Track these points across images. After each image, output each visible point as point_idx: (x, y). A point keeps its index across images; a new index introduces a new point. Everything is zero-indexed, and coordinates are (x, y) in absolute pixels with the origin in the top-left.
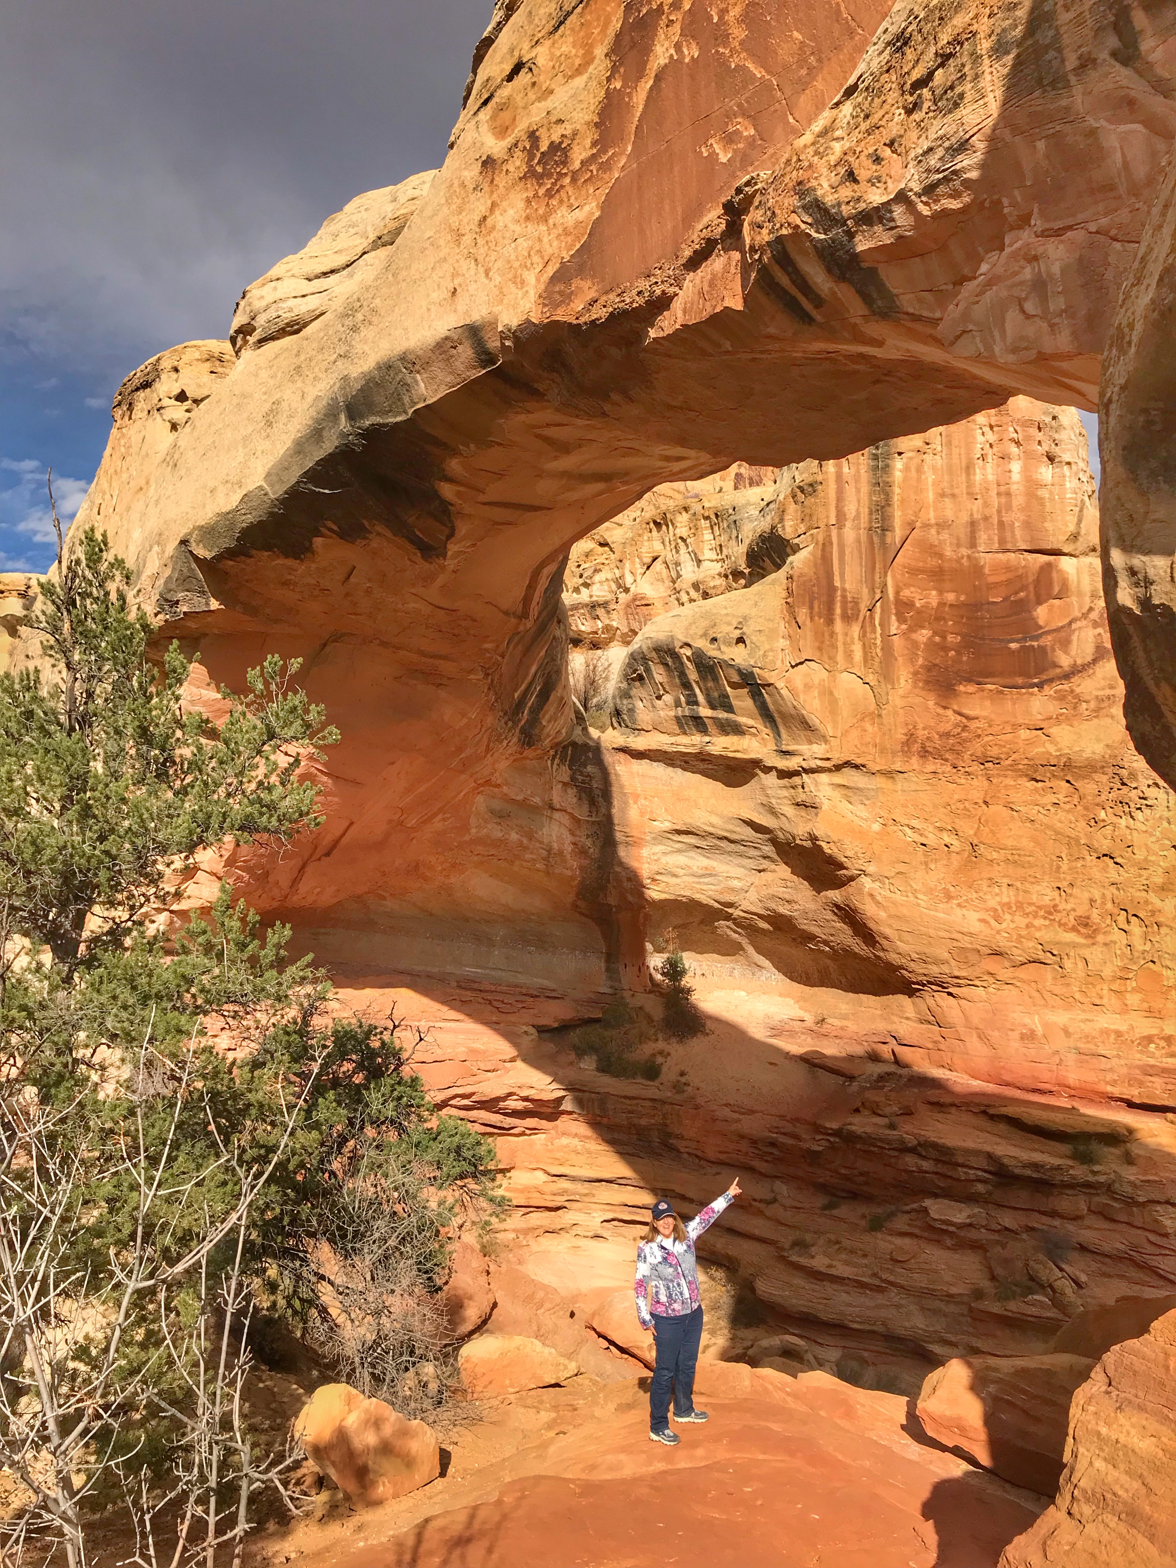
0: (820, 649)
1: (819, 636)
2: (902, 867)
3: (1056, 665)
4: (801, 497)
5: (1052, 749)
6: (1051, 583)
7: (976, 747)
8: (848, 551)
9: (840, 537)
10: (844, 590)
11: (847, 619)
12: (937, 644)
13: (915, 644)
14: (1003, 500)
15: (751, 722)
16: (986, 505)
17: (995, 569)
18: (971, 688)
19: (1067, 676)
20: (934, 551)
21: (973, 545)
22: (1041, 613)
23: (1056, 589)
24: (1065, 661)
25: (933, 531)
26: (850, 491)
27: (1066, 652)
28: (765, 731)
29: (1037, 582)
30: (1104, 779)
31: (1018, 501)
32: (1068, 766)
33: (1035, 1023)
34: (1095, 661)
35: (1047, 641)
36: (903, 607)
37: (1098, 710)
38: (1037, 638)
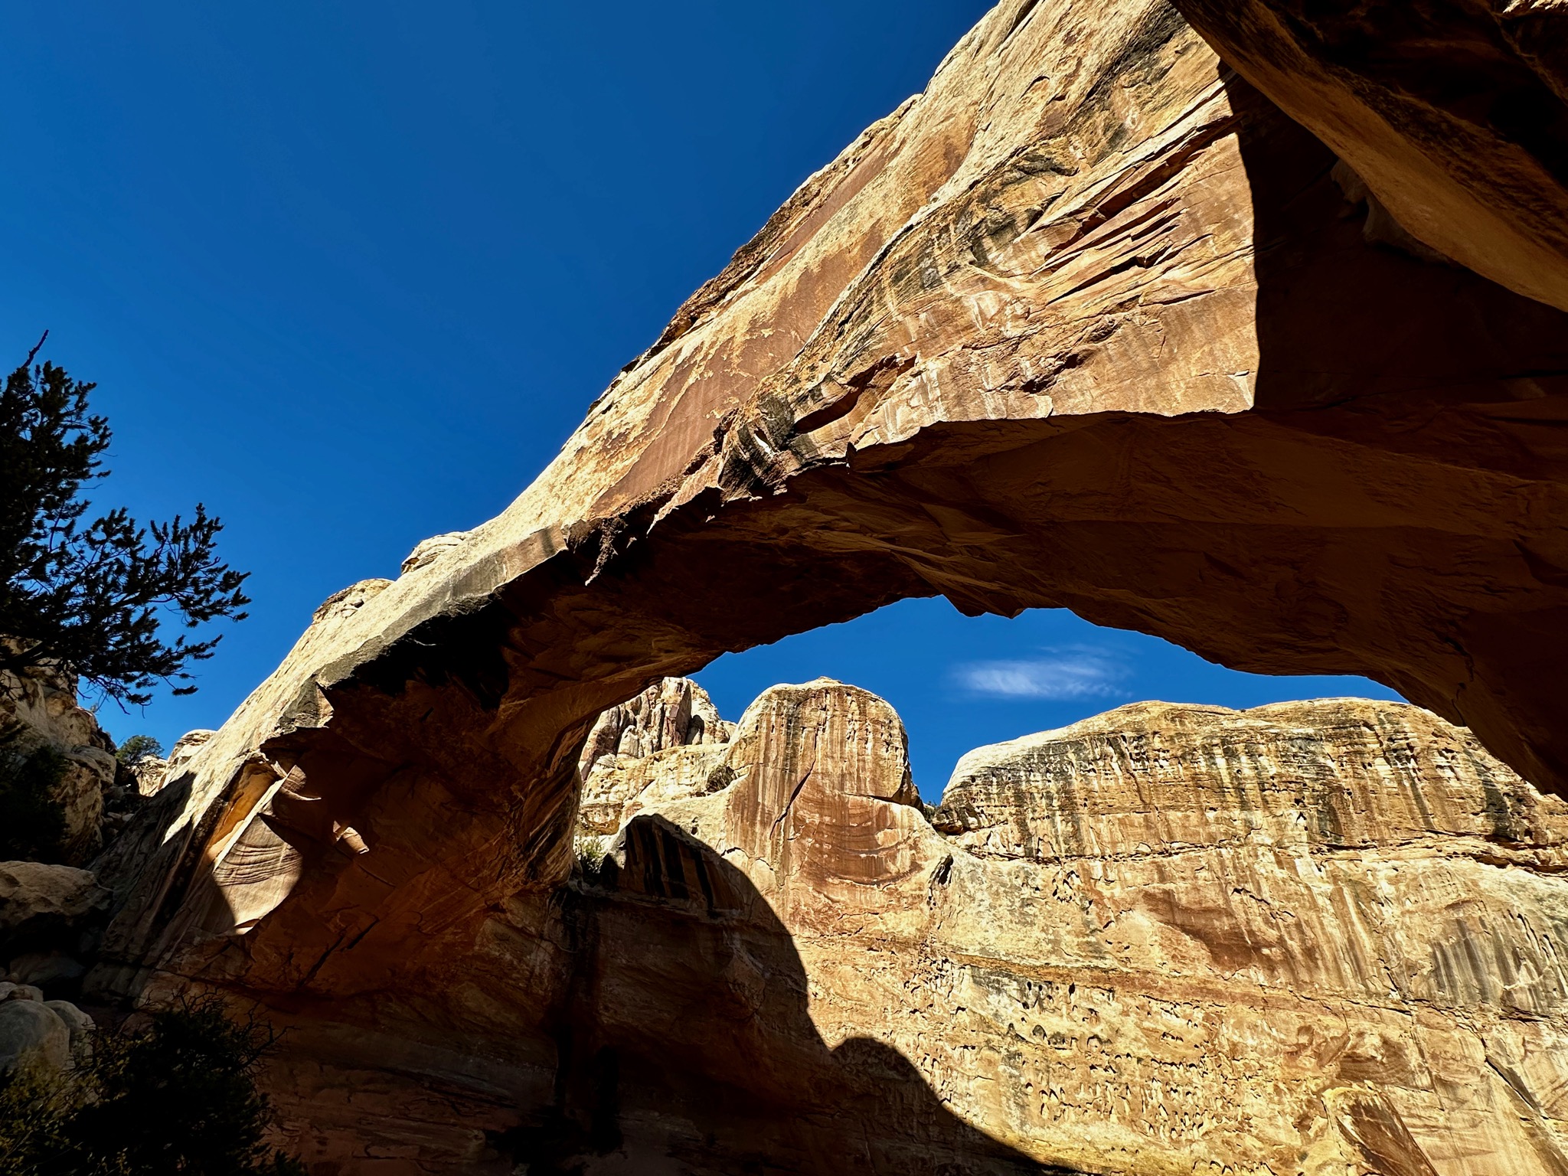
0: (745, 841)
1: (745, 832)
3: (887, 871)
4: (744, 745)
5: (884, 928)
6: (885, 819)
7: (836, 922)
8: (768, 781)
9: (764, 770)
10: (763, 805)
11: (764, 824)
12: (816, 849)
13: (803, 846)
14: (861, 764)
15: (693, 890)
16: (851, 765)
17: (854, 806)
18: (837, 881)
19: (894, 879)
20: (819, 789)
21: (842, 788)
22: (880, 836)
23: (889, 823)
24: (893, 869)
25: (820, 777)
26: (774, 744)
27: (894, 864)
28: (702, 897)
29: (878, 817)
30: (915, 952)
31: (869, 766)
32: (894, 941)
33: (866, 1149)
34: (911, 871)
35: (882, 854)
36: (799, 822)
37: (912, 904)
38: (877, 852)
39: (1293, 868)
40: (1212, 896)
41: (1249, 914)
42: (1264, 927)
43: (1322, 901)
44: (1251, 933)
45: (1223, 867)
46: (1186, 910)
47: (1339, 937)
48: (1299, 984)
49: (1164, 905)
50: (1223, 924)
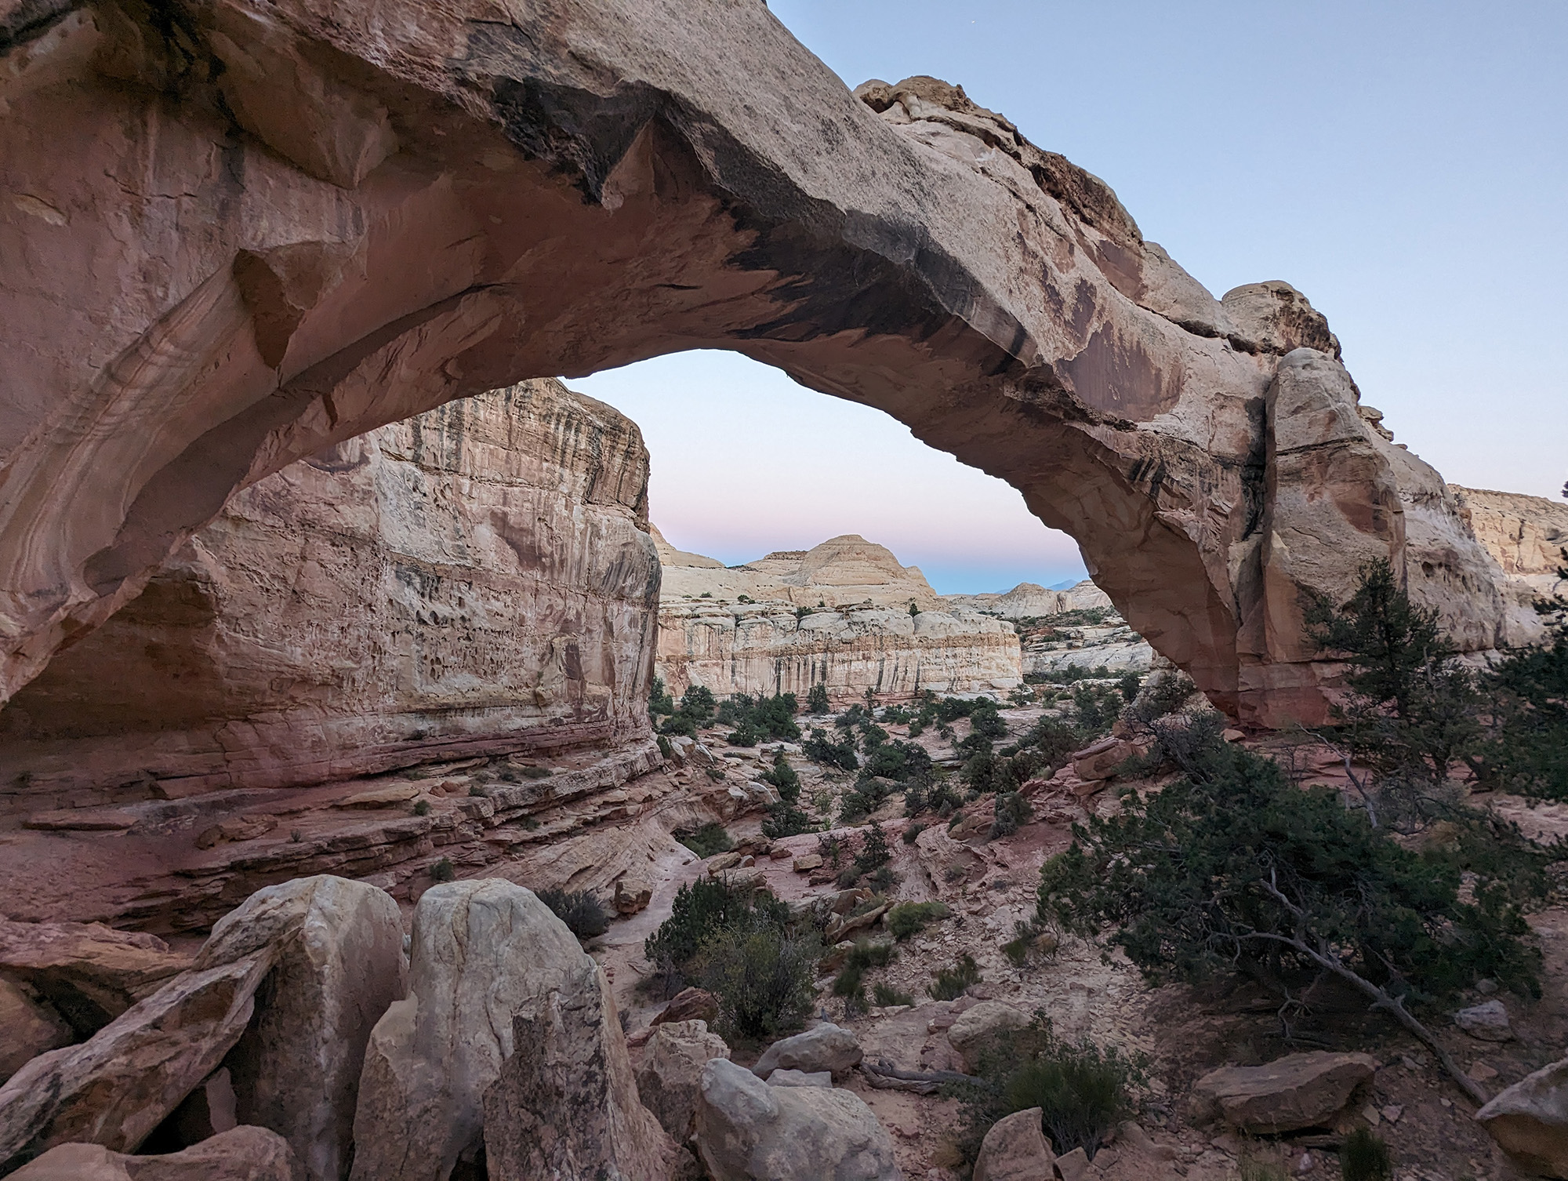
2: (249, 609)
3: (339, 458)
5: (341, 522)
7: (299, 510)
19: (346, 469)
24: (345, 457)
27: (345, 450)
30: (369, 550)
32: (352, 537)
33: (319, 731)
37: (364, 499)
39: (571, 511)
40: (527, 521)
41: (541, 535)
42: (546, 545)
43: (577, 534)
44: (539, 547)
45: (539, 503)
46: (512, 528)
47: (577, 557)
48: (552, 580)
49: (500, 522)
50: (527, 540)
